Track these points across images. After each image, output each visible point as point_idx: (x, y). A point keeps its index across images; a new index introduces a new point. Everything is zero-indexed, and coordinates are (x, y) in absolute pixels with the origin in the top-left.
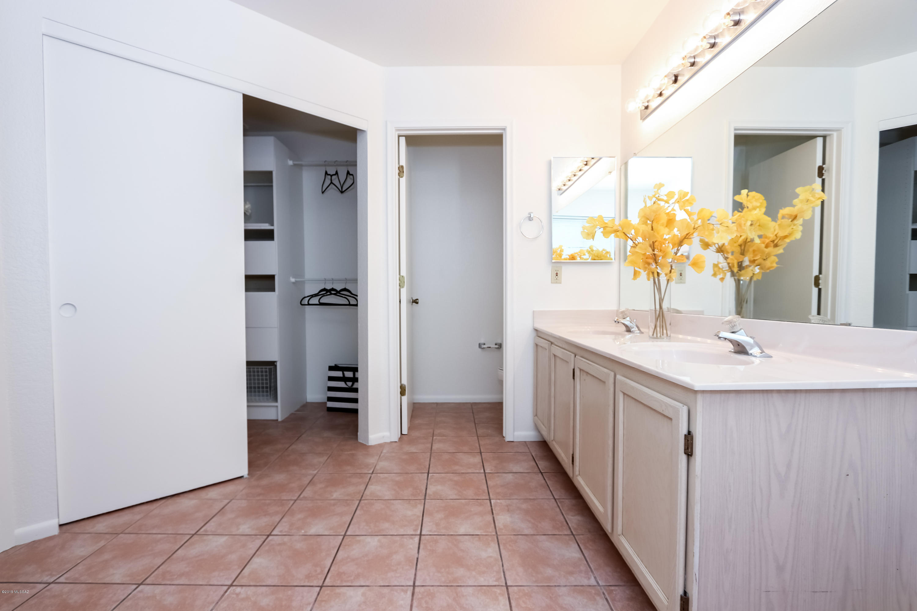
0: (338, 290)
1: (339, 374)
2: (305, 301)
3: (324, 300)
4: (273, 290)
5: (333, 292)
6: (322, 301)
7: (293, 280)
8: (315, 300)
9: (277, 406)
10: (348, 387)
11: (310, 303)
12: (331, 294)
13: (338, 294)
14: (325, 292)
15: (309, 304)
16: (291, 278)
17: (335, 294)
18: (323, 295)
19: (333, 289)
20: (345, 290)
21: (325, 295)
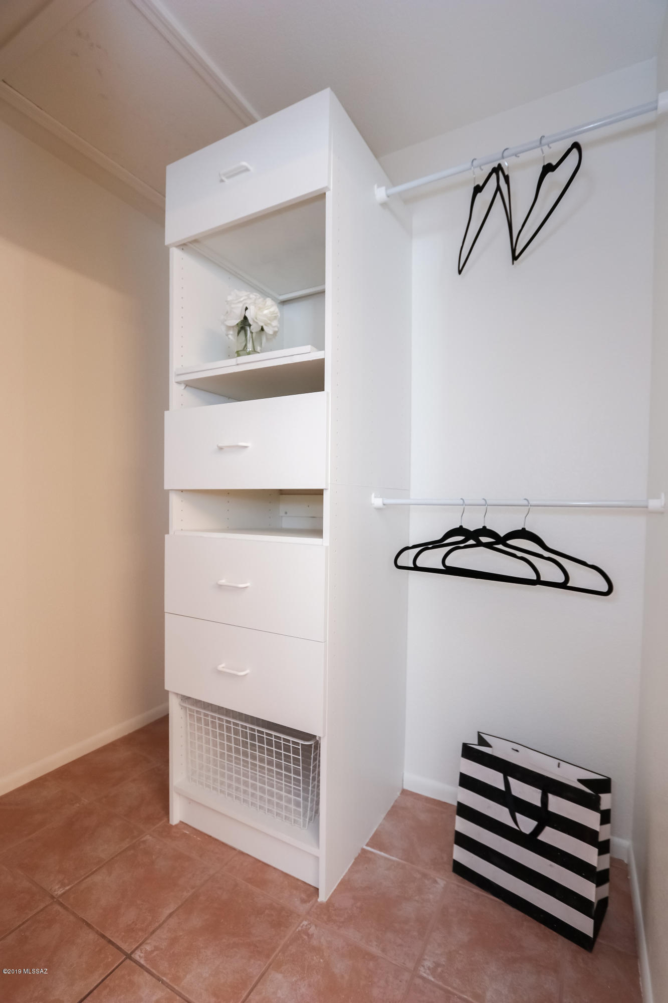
0: (502, 534)
1: (494, 779)
2: (407, 559)
3: (458, 559)
4: (317, 532)
5: (484, 540)
6: (451, 562)
7: (377, 502)
8: (432, 559)
9: (317, 858)
10: (518, 829)
11: (419, 563)
12: (479, 544)
13: (500, 547)
14: (461, 538)
15: (416, 568)
16: (373, 495)
17: (489, 546)
18: (456, 546)
19: (485, 531)
20: (523, 534)
21: (462, 545)
